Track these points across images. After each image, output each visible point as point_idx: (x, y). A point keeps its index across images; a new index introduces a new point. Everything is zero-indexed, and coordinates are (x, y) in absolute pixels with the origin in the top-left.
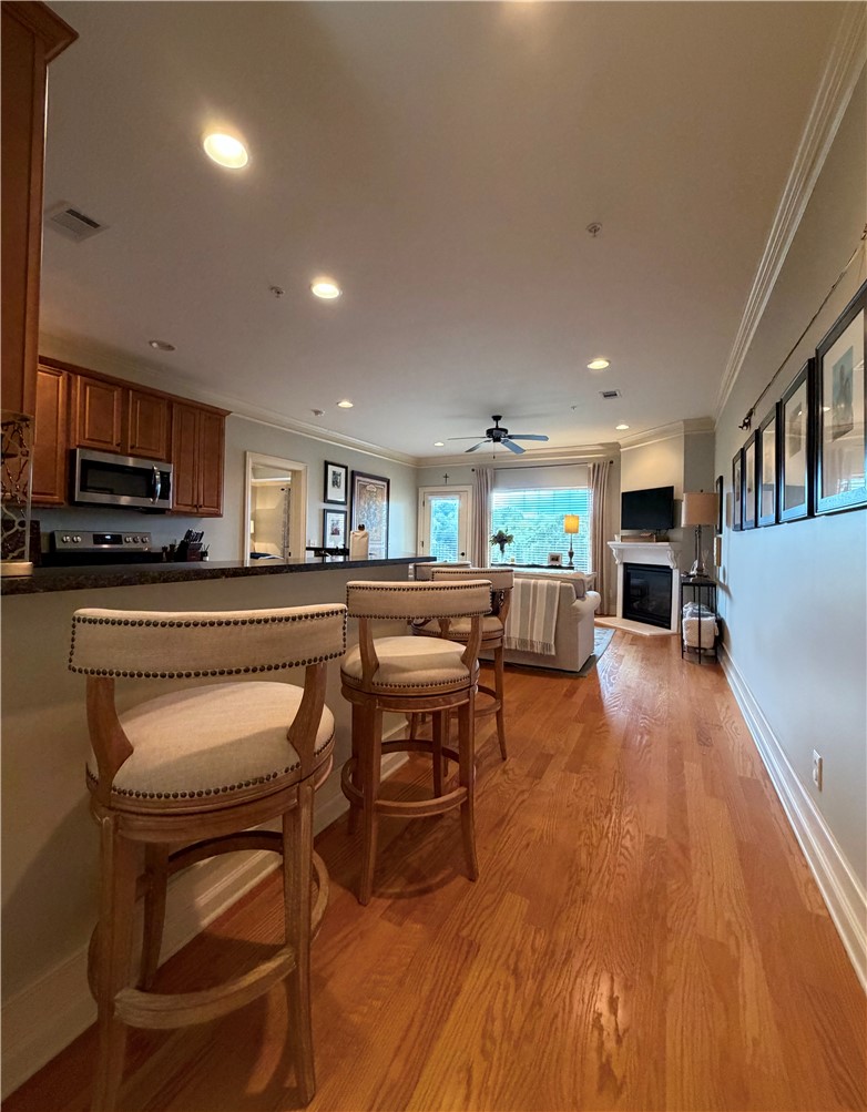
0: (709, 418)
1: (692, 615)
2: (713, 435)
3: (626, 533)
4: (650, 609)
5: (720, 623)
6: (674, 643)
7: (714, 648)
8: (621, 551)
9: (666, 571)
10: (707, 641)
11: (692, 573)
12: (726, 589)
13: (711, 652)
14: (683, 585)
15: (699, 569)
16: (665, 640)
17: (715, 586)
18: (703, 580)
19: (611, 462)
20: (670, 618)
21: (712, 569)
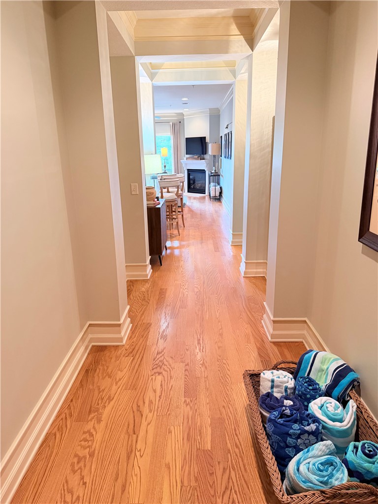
0: (218, 108)
1: (213, 186)
2: (219, 116)
3: (188, 156)
4: (198, 187)
5: (221, 188)
6: (207, 198)
7: (219, 196)
8: (186, 164)
9: (203, 171)
10: (217, 194)
11: (212, 172)
12: (222, 176)
13: (218, 197)
14: (210, 176)
15: (215, 171)
16: (204, 198)
17: (219, 176)
18: (216, 174)
19: (180, 122)
20: (205, 190)
21: (219, 170)
